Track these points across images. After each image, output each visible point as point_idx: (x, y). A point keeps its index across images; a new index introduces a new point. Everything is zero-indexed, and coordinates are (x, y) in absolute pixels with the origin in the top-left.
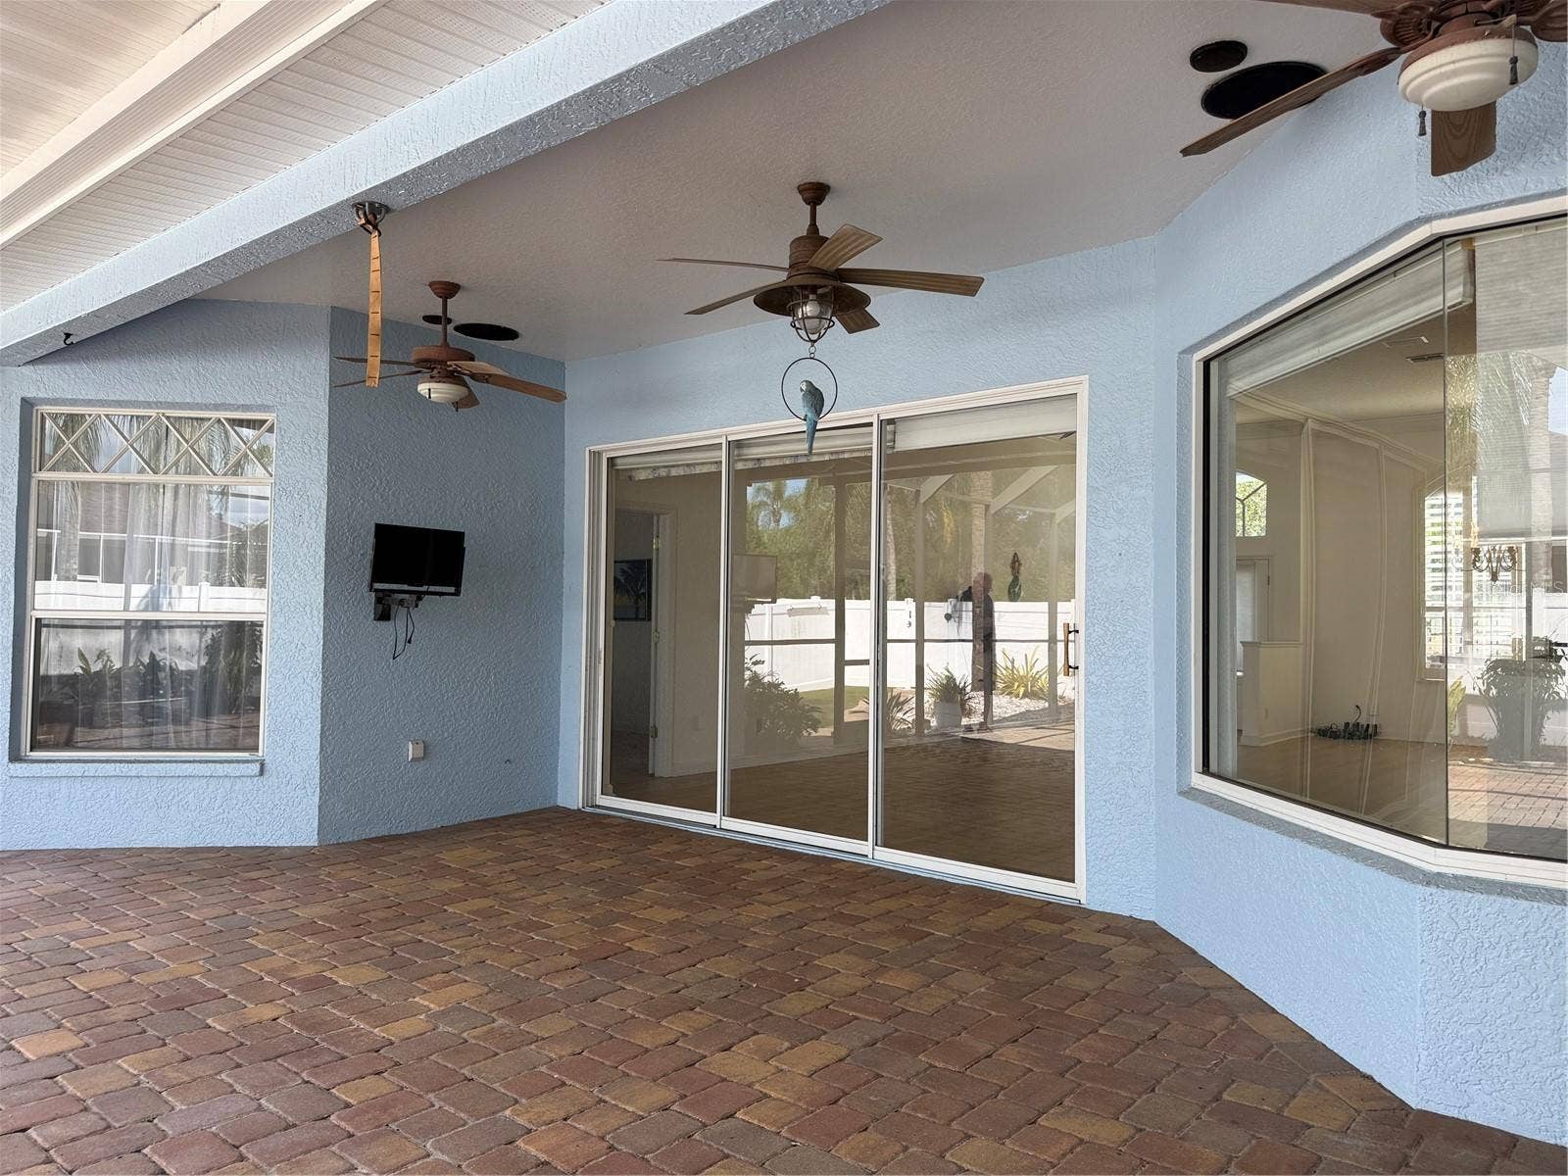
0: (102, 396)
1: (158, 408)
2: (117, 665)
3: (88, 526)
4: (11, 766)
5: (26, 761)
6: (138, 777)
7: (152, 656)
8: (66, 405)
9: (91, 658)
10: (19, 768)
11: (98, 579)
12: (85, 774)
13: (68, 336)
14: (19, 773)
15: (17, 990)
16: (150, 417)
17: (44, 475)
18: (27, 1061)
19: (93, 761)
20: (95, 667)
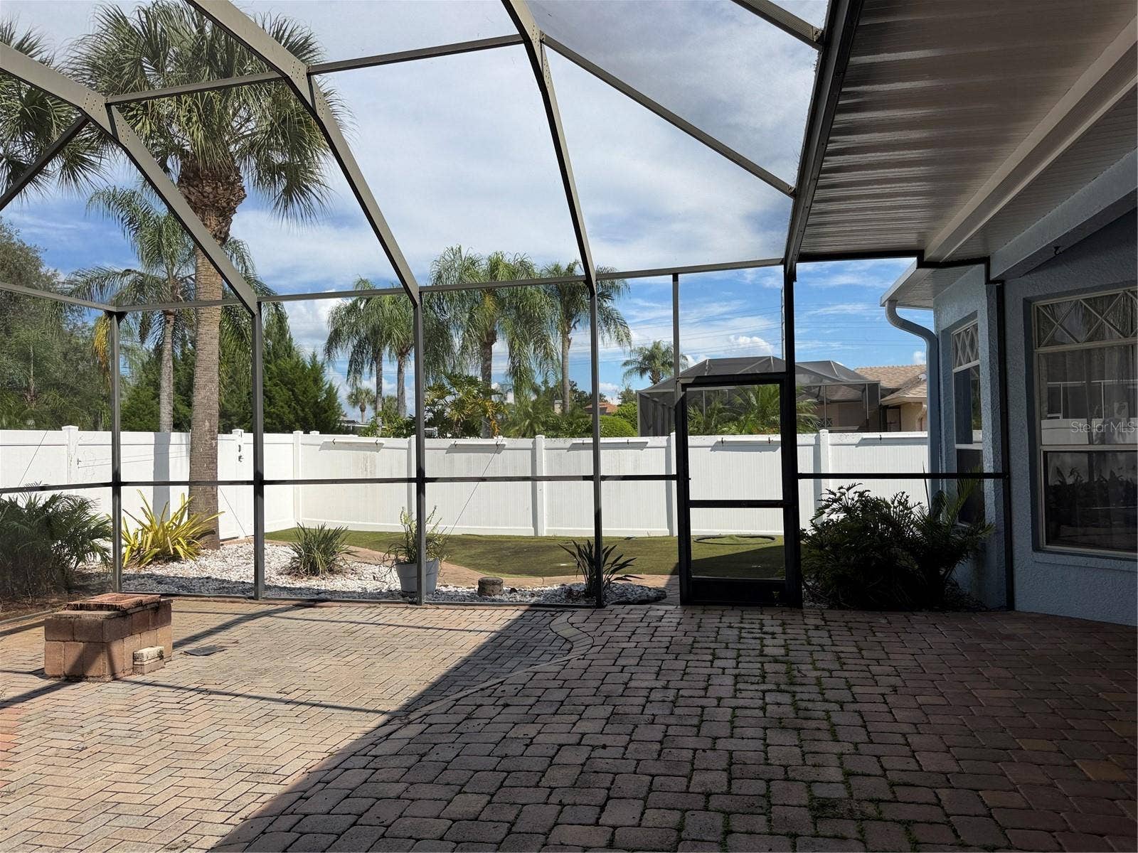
0: (1080, 286)
1: (1124, 286)
2: (1085, 480)
3: (1051, 377)
4: (1034, 554)
5: (1044, 552)
6: (1129, 572)
7: (1112, 473)
8: (1054, 298)
9: (1066, 473)
10: (1040, 557)
11: (1061, 415)
12: (1089, 565)
13: (1057, 248)
14: (1040, 559)
15: (1069, 721)
16: (1118, 294)
17: (1043, 350)
18: (1089, 780)
19: (1092, 556)
20: (1070, 481)
